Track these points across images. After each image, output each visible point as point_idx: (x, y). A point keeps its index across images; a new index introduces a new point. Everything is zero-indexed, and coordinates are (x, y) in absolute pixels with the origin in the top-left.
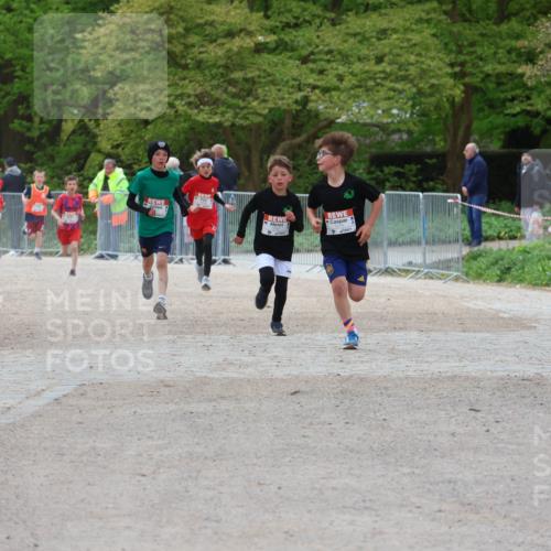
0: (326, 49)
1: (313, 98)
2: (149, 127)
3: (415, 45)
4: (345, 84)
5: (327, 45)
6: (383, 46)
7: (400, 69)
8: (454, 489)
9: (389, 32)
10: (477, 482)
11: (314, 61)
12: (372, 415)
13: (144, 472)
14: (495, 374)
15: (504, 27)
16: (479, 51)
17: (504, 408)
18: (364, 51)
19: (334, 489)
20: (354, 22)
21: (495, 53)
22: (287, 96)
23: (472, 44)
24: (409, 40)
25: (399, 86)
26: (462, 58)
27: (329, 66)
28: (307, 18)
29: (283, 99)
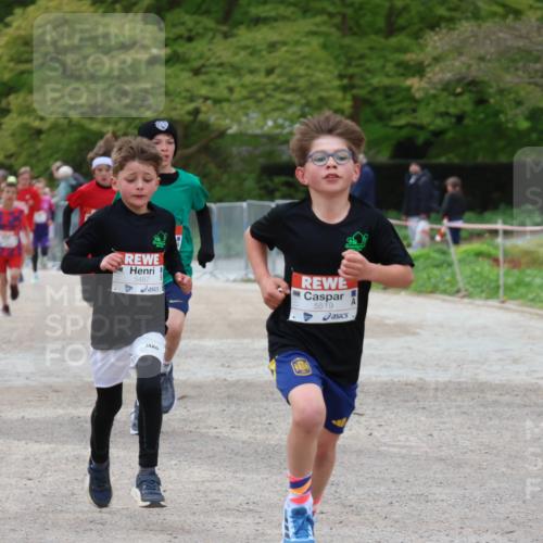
0: (218, 61)
1: (204, 109)
2: (43, 136)
3: (304, 58)
4: (236, 96)
5: (219, 57)
6: (273, 59)
7: (290, 80)
8: (336, 492)
9: (278, 46)
10: (359, 485)
11: (206, 73)
12: (257, 420)
13: (30, 476)
14: (379, 379)
15: (393, 41)
16: (368, 63)
17: (387, 412)
18: (255, 64)
19: (219, 491)
20: (245, 36)
21: (384, 67)
22: (179, 106)
23: (362, 57)
24: (298, 53)
25: (288, 97)
26: (351, 71)
27: (220, 79)
28: (201, 31)
29: (175, 109)
